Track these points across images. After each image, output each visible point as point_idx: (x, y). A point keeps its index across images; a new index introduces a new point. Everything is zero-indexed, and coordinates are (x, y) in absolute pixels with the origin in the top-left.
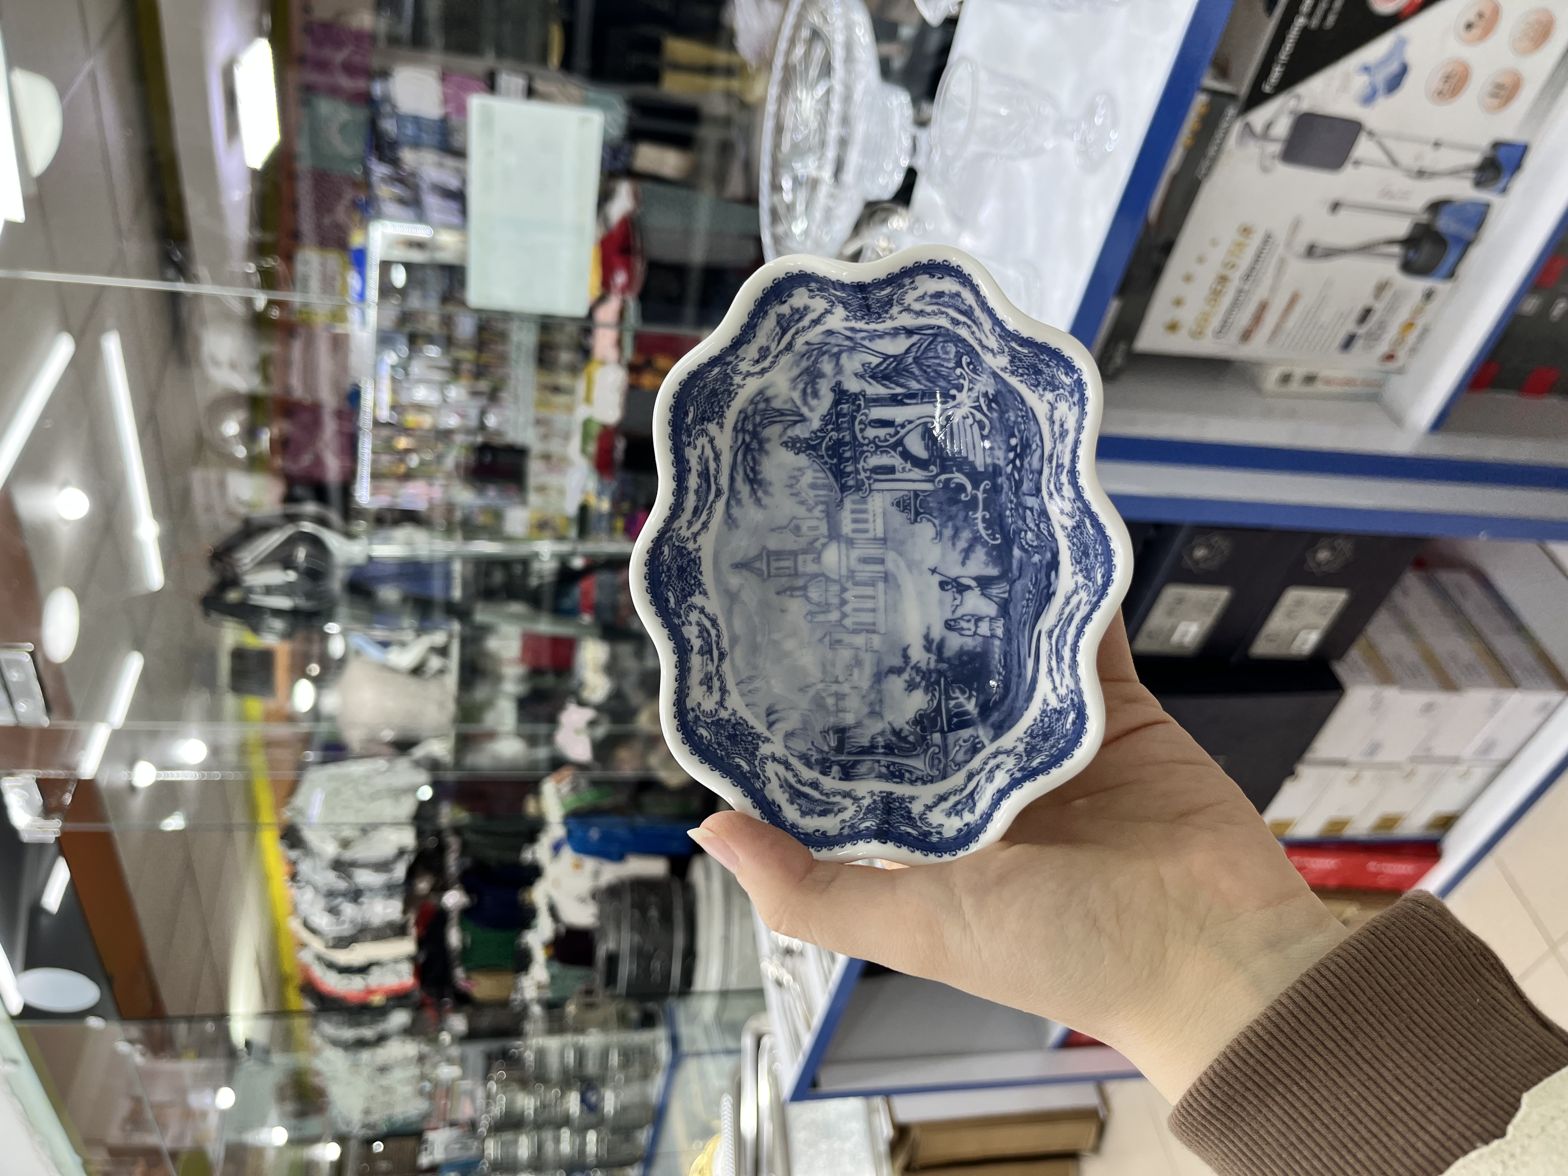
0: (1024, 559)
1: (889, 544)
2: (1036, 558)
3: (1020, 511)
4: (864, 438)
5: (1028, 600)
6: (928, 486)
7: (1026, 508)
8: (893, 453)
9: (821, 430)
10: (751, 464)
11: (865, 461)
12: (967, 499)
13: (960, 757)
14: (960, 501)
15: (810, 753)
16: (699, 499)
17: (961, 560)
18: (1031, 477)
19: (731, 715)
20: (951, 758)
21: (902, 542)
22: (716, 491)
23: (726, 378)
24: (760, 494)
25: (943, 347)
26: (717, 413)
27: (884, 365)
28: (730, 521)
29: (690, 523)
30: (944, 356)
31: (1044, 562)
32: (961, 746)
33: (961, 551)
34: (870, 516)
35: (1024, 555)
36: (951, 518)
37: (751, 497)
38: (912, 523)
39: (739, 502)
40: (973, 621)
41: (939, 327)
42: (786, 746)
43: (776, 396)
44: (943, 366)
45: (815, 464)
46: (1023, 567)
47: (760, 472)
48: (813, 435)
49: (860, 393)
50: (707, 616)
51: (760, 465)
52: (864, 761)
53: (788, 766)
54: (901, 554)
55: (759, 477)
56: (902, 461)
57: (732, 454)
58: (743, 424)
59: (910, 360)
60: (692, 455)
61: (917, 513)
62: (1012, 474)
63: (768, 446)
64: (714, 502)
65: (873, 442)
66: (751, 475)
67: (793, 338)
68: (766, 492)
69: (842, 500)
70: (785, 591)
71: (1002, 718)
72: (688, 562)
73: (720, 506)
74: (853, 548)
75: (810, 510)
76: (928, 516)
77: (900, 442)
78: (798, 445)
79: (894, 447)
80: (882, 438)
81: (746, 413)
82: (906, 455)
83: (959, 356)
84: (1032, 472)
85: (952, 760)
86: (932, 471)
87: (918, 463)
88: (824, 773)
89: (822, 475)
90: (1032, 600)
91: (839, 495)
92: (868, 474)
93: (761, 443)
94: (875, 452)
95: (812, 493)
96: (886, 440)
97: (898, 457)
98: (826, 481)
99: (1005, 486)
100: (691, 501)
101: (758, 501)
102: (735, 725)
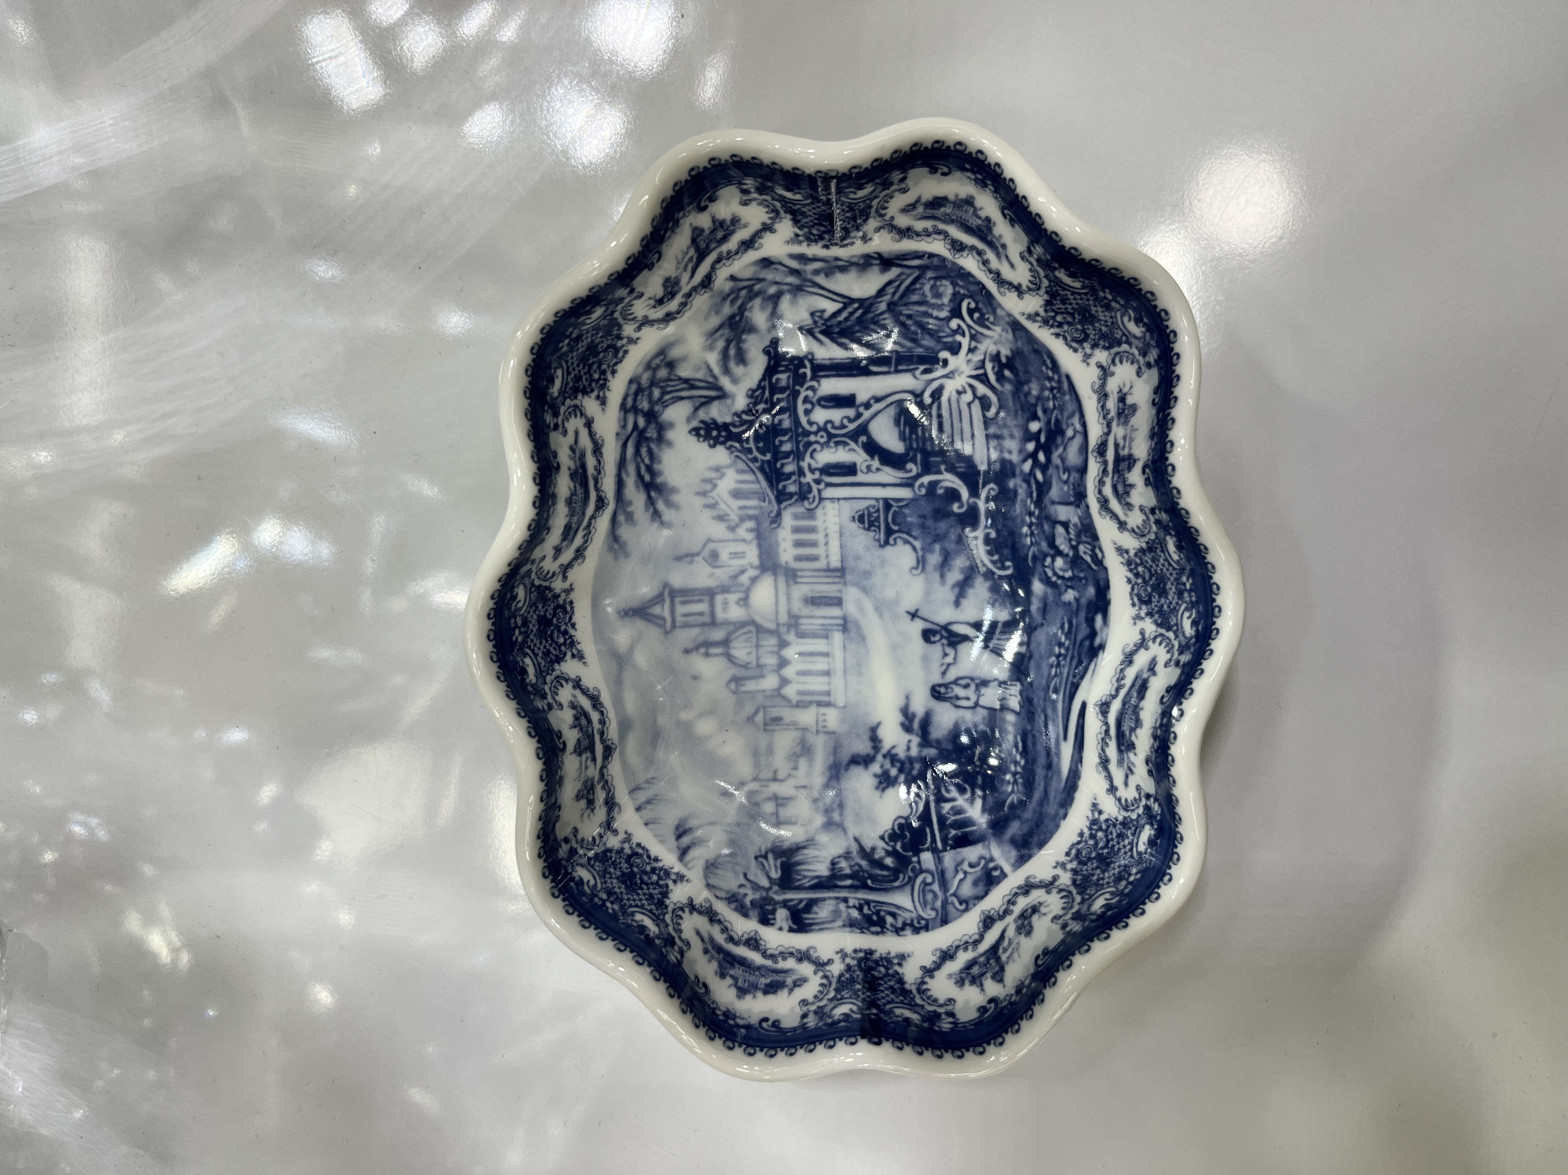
0: (1051, 598)
1: (849, 577)
2: (1070, 595)
3: (1046, 527)
4: (811, 423)
5: (1058, 656)
6: (904, 493)
7: (1055, 522)
8: (853, 445)
9: (748, 412)
10: (647, 461)
11: (812, 457)
12: (963, 510)
13: (967, 890)
14: (951, 514)
15: (742, 891)
16: (572, 513)
17: (953, 598)
18: (1065, 477)
19: (624, 842)
20: (952, 891)
21: (867, 574)
22: (597, 501)
23: (612, 328)
24: (660, 505)
25: (933, 287)
26: (597, 381)
27: (845, 314)
28: (616, 546)
29: (558, 550)
30: (933, 301)
31: (1083, 601)
32: (965, 873)
33: (954, 586)
34: (819, 537)
35: (1049, 591)
36: (938, 538)
37: (647, 509)
38: (882, 546)
39: (630, 517)
40: (973, 687)
41: (931, 255)
42: (709, 886)
43: (684, 359)
44: (931, 316)
45: (739, 461)
46: (1048, 608)
47: (660, 473)
48: (736, 419)
49: (806, 357)
50: (585, 692)
51: (660, 462)
52: (824, 899)
53: (712, 916)
54: (865, 591)
55: (659, 480)
56: (866, 457)
57: (620, 443)
58: (635, 400)
59: (883, 307)
60: (561, 445)
61: (889, 532)
62: (1032, 473)
63: (670, 435)
64: (593, 517)
65: (824, 429)
66: (647, 478)
67: (713, 268)
68: (669, 504)
69: (779, 514)
70: (697, 648)
71: (1026, 829)
72: (555, 609)
73: (603, 523)
74: (796, 583)
75: (732, 529)
76: (905, 536)
77: (863, 430)
78: (715, 433)
79: (854, 436)
80: (837, 423)
81: (639, 384)
82: (873, 448)
83: (957, 300)
84: (1067, 470)
85: (955, 895)
86: (910, 471)
87: (889, 459)
88: (766, 920)
89: (749, 477)
90: (1065, 656)
91: (775, 507)
92: (817, 475)
93: (661, 428)
94: (826, 444)
95: (736, 504)
96: (843, 427)
97: (861, 451)
98: (755, 487)
99: (1020, 491)
100: (560, 517)
101: (656, 515)
102: (630, 857)
